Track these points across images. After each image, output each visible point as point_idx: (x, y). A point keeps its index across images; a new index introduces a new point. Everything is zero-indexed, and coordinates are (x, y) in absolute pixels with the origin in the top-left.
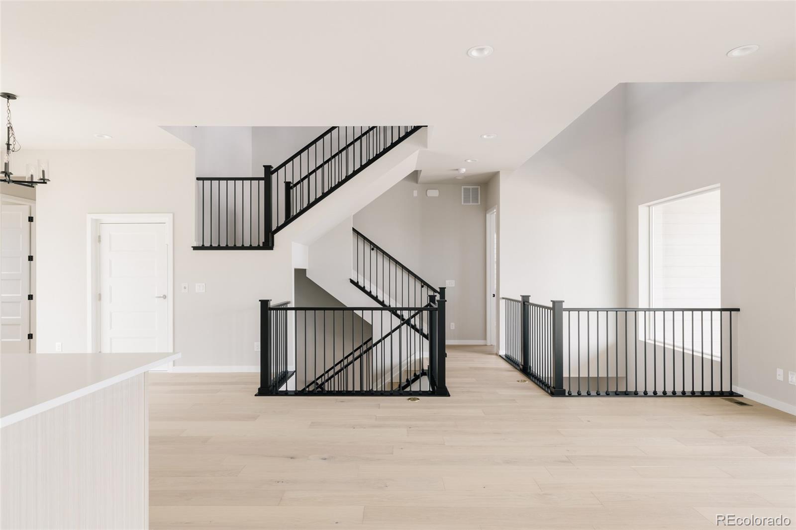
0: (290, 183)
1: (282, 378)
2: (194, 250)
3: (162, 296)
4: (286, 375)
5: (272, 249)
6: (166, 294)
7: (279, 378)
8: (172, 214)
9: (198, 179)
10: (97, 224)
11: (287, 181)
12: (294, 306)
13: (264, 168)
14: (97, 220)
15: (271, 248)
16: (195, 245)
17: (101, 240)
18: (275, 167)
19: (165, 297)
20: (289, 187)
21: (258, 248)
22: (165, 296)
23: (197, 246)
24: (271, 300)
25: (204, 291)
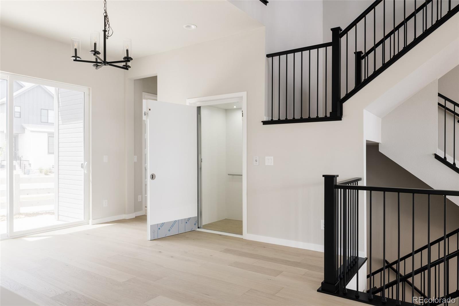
0: (361, 52)
1: (351, 267)
2: (263, 124)
4: (356, 262)
5: (341, 120)
7: (348, 267)
8: (246, 92)
9: (268, 56)
11: (357, 51)
12: (365, 185)
13: (332, 32)
15: (340, 118)
16: (265, 120)
18: (343, 29)
20: (359, 57)
21: (325, 119)
23: (267, 120)
24: (338, 176)
25: (273, 164)
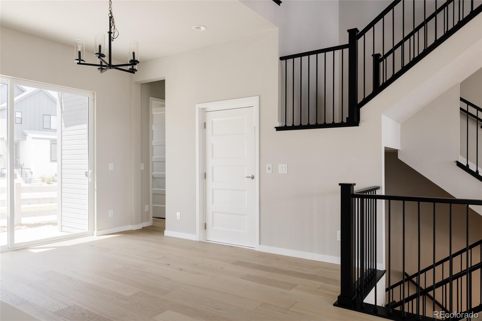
0: (379, 55)
1: (369, 280)
2: (277, 130)
3: (251, 176)
4: (374, 275)
5: (358, 126)
6: (254, 175)
8: (258, 97)
9: (281, 58)
10: (204, 111)
11: (375, 54)
12: (383, 194)
13: (348, 33)
14: (204, 109)
15: (357, 124)
16: (278, 126)
17: (206, 126)
18: (360, 30)
19: (253, 178)
20: (377, 59)
21: (341, 125)
22: (253, 176)
23: (280, 126)
24: (355, 185)
25: (286, 172)
